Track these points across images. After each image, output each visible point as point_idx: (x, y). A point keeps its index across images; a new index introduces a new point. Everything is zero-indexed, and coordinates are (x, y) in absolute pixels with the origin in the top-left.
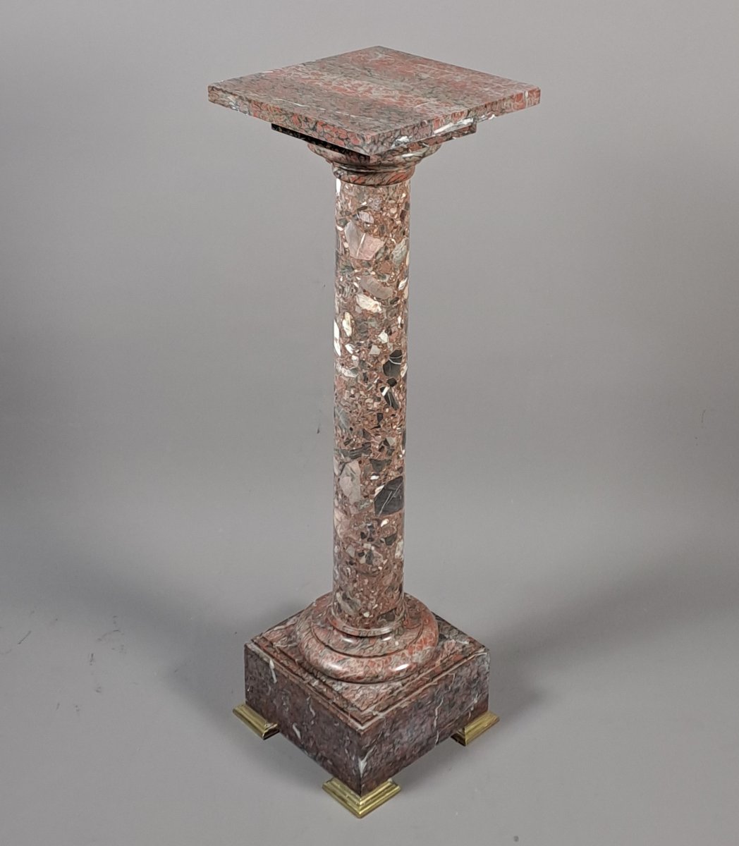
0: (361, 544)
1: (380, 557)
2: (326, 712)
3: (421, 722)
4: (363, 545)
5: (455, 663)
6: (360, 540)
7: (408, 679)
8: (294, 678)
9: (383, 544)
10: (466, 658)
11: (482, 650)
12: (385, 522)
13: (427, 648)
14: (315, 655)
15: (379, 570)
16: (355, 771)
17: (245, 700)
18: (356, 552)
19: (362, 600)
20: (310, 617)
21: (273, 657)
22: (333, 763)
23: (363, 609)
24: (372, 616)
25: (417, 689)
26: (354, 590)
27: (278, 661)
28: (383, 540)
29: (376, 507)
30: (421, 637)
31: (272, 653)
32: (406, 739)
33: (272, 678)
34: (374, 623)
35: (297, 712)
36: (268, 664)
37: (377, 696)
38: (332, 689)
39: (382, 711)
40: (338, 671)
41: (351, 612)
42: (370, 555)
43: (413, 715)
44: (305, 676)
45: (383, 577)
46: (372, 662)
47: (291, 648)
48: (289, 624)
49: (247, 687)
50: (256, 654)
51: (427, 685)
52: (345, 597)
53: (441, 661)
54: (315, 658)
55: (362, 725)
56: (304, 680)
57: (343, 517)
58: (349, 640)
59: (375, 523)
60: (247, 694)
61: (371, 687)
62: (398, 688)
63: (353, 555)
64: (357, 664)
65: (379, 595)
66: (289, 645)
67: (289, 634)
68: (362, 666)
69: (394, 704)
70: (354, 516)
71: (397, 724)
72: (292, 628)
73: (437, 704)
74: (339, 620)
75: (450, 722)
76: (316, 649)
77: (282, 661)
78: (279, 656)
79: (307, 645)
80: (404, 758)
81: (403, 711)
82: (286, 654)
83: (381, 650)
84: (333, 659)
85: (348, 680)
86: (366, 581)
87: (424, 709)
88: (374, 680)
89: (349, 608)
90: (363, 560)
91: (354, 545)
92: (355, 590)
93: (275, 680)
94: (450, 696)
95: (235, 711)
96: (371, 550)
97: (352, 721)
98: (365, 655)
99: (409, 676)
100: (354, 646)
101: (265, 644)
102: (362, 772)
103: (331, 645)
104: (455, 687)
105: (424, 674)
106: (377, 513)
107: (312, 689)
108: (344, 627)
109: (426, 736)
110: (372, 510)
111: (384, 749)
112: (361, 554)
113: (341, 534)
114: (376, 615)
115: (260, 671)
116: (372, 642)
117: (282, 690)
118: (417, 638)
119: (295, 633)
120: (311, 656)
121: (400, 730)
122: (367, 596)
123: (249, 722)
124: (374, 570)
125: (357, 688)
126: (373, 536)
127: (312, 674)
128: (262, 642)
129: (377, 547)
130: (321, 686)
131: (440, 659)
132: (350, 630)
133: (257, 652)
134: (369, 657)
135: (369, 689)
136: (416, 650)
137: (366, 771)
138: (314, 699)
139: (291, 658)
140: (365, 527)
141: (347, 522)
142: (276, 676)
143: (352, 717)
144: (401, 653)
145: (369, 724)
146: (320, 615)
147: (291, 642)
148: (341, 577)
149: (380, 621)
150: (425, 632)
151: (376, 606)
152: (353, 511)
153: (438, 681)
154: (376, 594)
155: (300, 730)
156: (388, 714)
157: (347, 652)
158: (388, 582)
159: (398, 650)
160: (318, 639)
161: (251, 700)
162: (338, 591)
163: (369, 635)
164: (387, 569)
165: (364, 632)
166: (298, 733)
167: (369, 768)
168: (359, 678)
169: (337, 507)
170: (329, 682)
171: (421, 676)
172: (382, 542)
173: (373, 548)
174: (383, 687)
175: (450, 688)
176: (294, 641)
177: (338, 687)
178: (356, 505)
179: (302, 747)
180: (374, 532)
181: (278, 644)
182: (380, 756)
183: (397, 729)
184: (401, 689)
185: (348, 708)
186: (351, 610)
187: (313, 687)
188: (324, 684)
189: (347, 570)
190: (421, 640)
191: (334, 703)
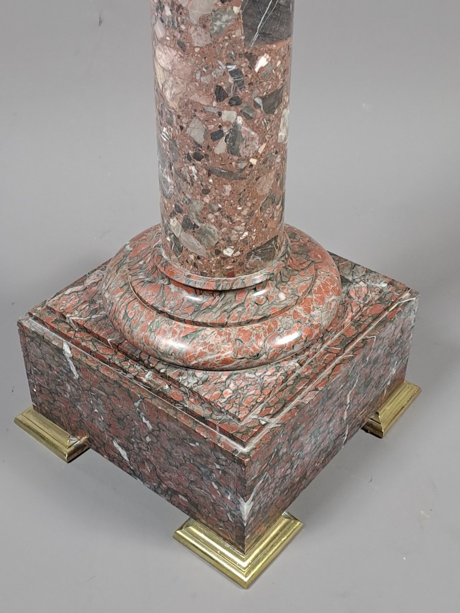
0: (216, 111)
1: (253, 139)
2: (173, 425)
3: (328, 419)
4: (220, 114)
5: (374, 320)
6: (215, 104)
7: (307, 353)
8: (108, 369)
9: (258, 111)
10: (387, 309)
11: (407, 294)
12: (262, 62)
13: (332, 299)
14: (143, 330)
15: (252, 165)
16: (233, 516)
17: (31, 404)
18: (206, 130)
19: (220, 225)
20: (125, 267)
21: (67, 338)
22: (190, 501)
23: (222, 242)
24: (238, 253)
25: (325, 368)
26: (204, 209)
27: (78, 344)
28: (259, 101)
29: (245, 25)
30: (318, 282)
31: (65, 332)
32: (308, 448)
33: (71, 371)
34: (241, 266)
35: (119, 422)
36: (60, 351)
37: (262, 389)
38: (179, 385)
39: (273, 416)
40: (187, 353)
41: (201, 250)
42: (234, 136)
43: (320, 410)
44: (126, 365)
45: (257, 179)
46: (245, 332)
47: (97, 321)
48: (88, 282)
49: (31, 385)
50: (38, 335)
51: (337, 361)
52: (187, 225)
53: (352, 319)
54: (142, 335)
55: (244, 445)
56: (126, 372)
57: (177, 59)
58: (197, 299)
59: (245, 64)
60: (33, 395)
61: (247, 375)
62: (293, 372)
63: (200, 139)
64: (220, 339)
65: (251, 214)
66: (94, 317)
67: (92, 299)
68: (229, 340)
69: (292, 400)
70: (202, 52)
71: (298, 432)
72: (94, 288)
73: (350, 388)
74: (177, 266)
75: (364, 407)
76: (142, 319)
77: (84, 344)
78: (78, 335)
79: (126, 314)
80: (304, 477)
81: (308, 409)
82: (89, 332)
83: (257, 311)
84: (175, 333)
85: (205, 367)
86: (228, 188)
87: (335, 398)
88: (253, 361)
89: (195, 242)
90: (221, 147)
91: (202, 116)
92: (208, 208)
93: (76, 375)
94: (368, 371)
95: (18, 422)
96: (235, 125)
97: (224, 438)
98: (231, 321)
99: (308, 348)
100: (209, 308)
101: (50, 318)
102: (245, 518)
103: (167, 310)
104: (375, 356)
105: (329, 343)
106: (248, 39)
107: (141, 385)
108: (189, 276)
109: (332, 437)
110: (239, 33)
111: (279, 473)
112: (216, 135)
113: (173, 99)
114: (247, 250)
115: (49, 362)
116: (240, 298)
117: (90, 390)
118: (312, 285)
119: (101, 296)
120: (135, 333)
121: (301, 439)
122: (229, 217)
123: (43, 438)
124: (242, 165)
125: (224, 378)
126: (240, 94)
127: (139, 361)
128: (47, 316)
129: (247, 118)
130: (159, 381)
131: (350, 315)
132: (199, 282)
133: (40, 332)
134: (240, 324)
135: (245, 379)
136: (315, 305)
137: (252, 513)
138: (148, 404)
139: (99, 338)
140: (224, 74)
141: (185, 67)
142: (77, 368)
143: (223, 431)
144: (292, 311)
145: (255, 441)
146: (141, 263)
147: (96, 311)
148: (179, 188)
149: (251, 260)
150: (321, 273)
151: (246, 233)
152: (199, 39)
153: (353, 350)
154: (245, 212)
155: (127, 449)
156: (285, 417)
157: (200, 320)
158: (266, 191)
159: (287, 308)
160: (143, 302)
161: (41, 405)
162: (172, 215)
163: (234, 288)
164: (264, 163)
165: (225, 284)
166: (123, 453)
167: (257, 507)
168: (226, 361)
169: (162, 41)
170: (172, 373)
171: (325, 346)
172: (256, 105)
173: (240, 120)
174: (269, 373)
175: (368, 359)
176: (102, 308)
177: (189, 380)
178: (204, 22)
179: (133, 473)
180: (240, 85)
181: (74, 317)
182: (273, 485)
183: (297, 438)
184: (298, 371)
185: (214, 416)
186: (201, 247)
187: (145, 384)
188: (164, 376)
189: (190, 172)
190: (319, 288)
191: (186, 409)
